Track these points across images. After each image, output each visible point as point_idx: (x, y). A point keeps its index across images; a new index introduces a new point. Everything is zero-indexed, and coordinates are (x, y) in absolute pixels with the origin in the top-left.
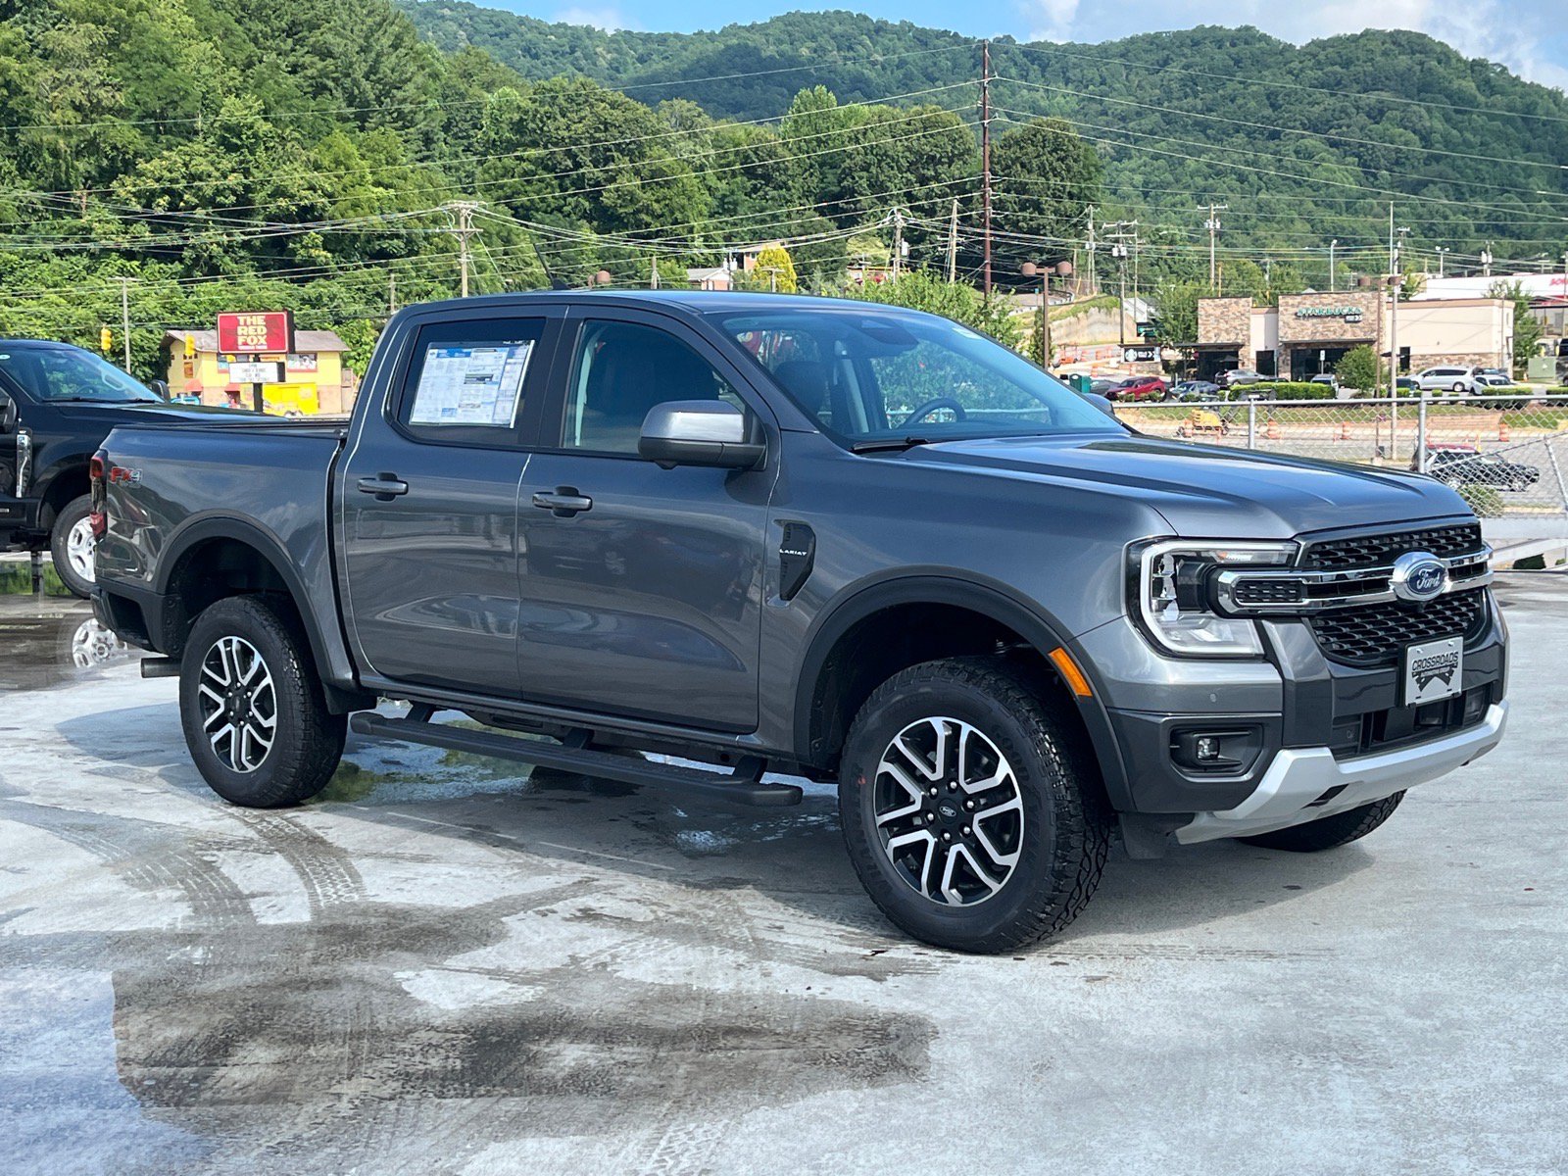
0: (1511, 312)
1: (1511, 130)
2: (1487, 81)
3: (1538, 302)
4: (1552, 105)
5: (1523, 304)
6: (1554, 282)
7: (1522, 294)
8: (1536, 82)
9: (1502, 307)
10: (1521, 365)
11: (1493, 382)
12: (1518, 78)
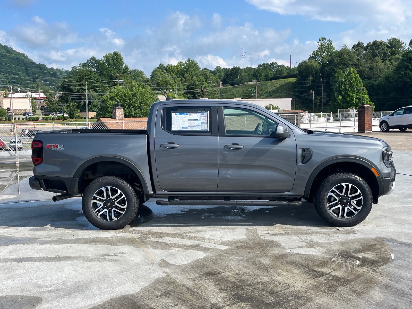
0: (31, 100)
1: (14, 61)
2: (8, 50)
3: (35, 98)
4: (23, 57)
5: (33, 99)
6: (36, 94)
7: (33, 97)
8: (19, 52)
9: (29, 99)
10: (34, 112)
11: (31, 115)
12: (15, 50)
